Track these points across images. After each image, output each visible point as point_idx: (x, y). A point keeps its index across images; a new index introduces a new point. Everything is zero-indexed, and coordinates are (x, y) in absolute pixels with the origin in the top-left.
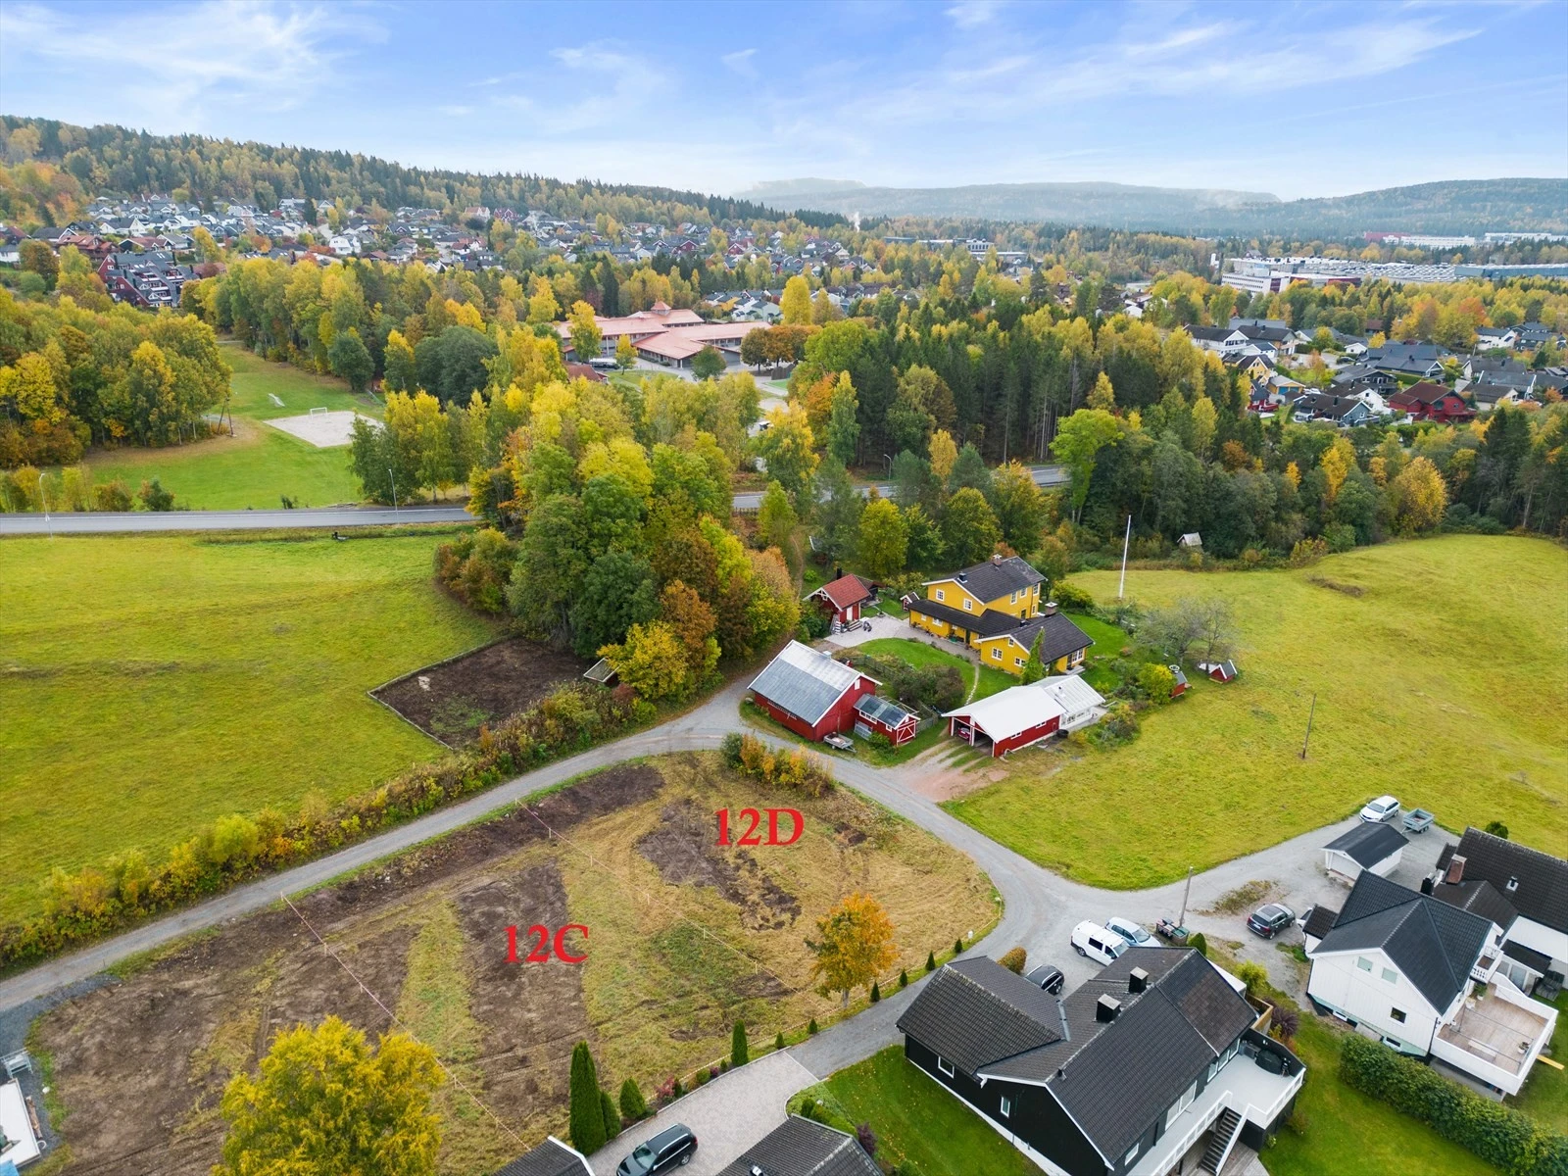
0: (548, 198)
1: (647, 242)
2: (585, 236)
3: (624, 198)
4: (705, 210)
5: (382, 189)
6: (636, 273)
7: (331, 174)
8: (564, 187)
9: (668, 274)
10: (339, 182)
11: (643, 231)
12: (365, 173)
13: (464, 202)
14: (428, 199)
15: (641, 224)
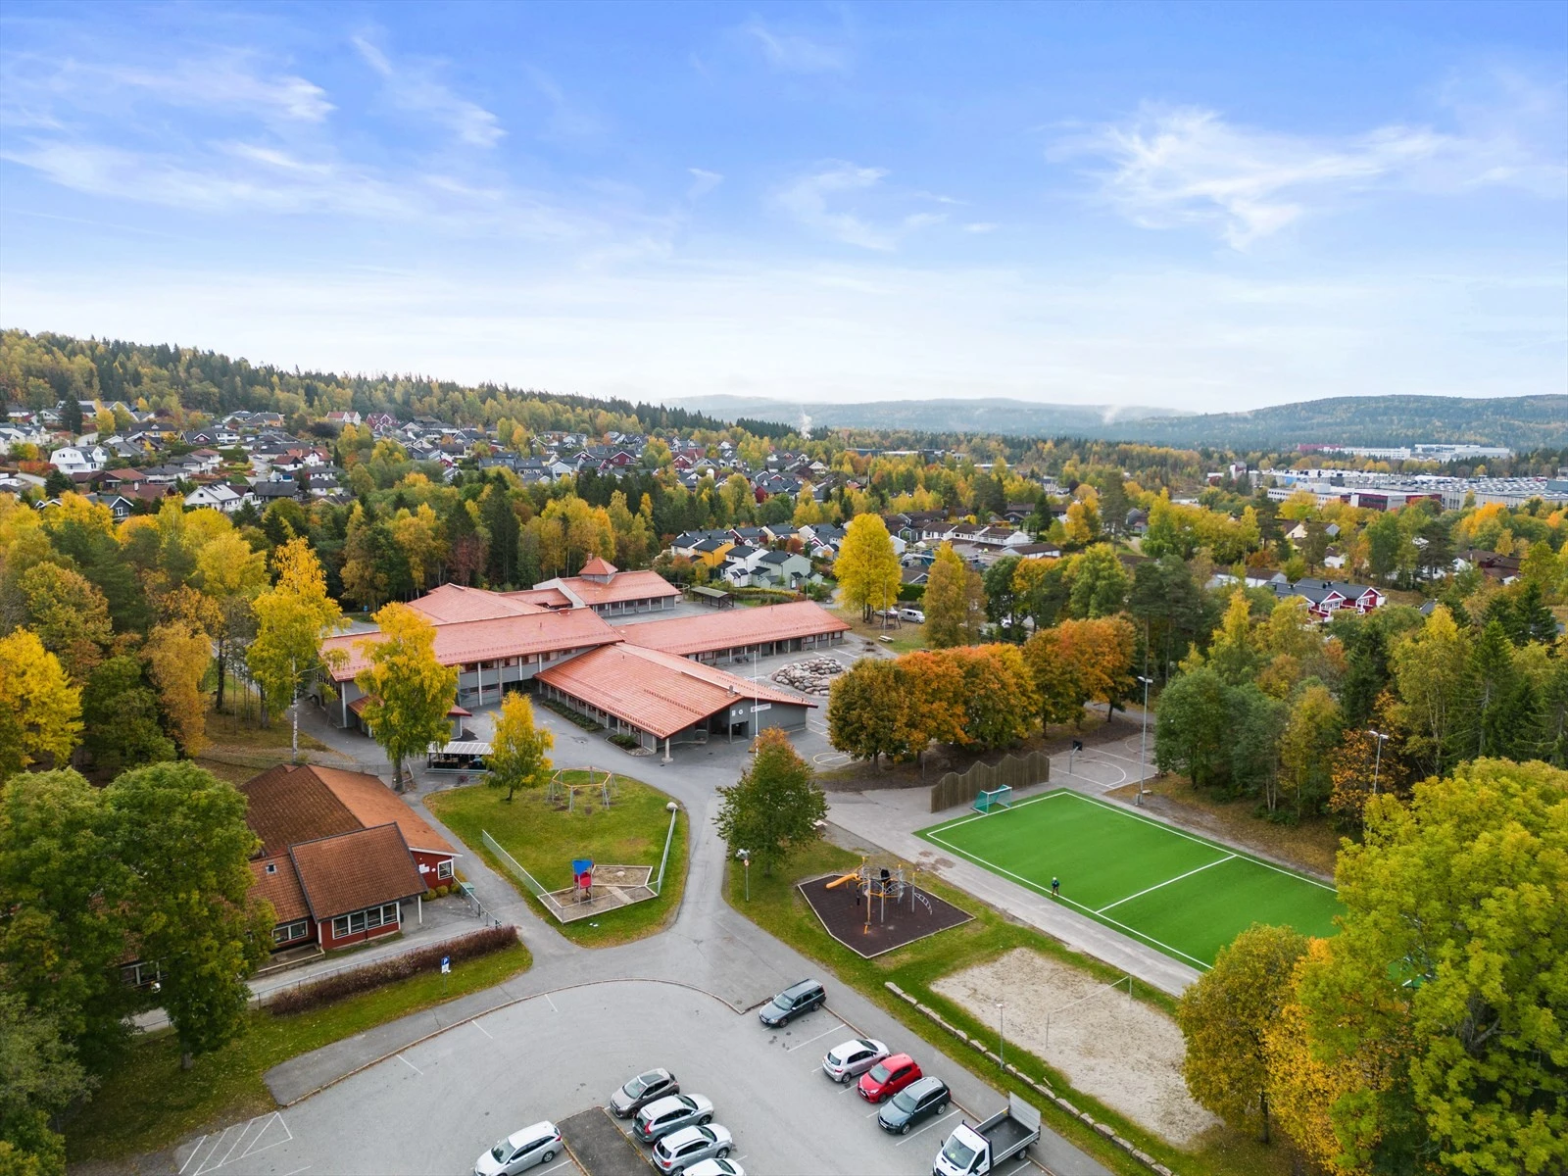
0: (440, 402)
1: (566, 454)
2: (480, 446)
3: (537, 403)
4: (634, 418)
5: (215, 390)
6: (550, 504)
7: (143, 370)
8: (462, 391)
9: (606, 504)
10: (154, 380)
11: (560, 440)
12: (193, 370)
13: (327, 404)
14: (278, 401)
15: (557, 434)
